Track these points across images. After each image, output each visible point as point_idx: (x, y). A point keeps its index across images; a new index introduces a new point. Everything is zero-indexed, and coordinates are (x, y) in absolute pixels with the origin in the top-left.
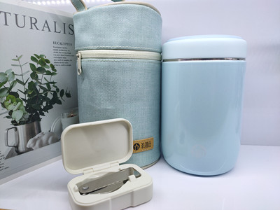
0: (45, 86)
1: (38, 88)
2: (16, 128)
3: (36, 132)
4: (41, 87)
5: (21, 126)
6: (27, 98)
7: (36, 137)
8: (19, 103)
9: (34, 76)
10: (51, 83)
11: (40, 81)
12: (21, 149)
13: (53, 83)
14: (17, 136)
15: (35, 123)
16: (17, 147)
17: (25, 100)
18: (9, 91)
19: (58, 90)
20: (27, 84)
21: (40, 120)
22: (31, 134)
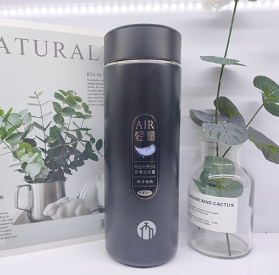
0: (74, 134)
1: (64, 135)
2: (30, 186)
3: (58, 195)
4: (68, 135)
5: (38, 184)
6: (47, 149)
7: (58, 202)
8: (36, 154)
9: (58, 118)
10: (84, 129)
11: (67, 126)
12: (36, 215)
13: (86, 129)
14: (31, 197)
15: (57, 184)
16: (30, 212)
17: (44, 150)
18: (23, 138)
19: (93, 140)
20: (48, 130)
21: (64, 179)
22: (50, 197)
